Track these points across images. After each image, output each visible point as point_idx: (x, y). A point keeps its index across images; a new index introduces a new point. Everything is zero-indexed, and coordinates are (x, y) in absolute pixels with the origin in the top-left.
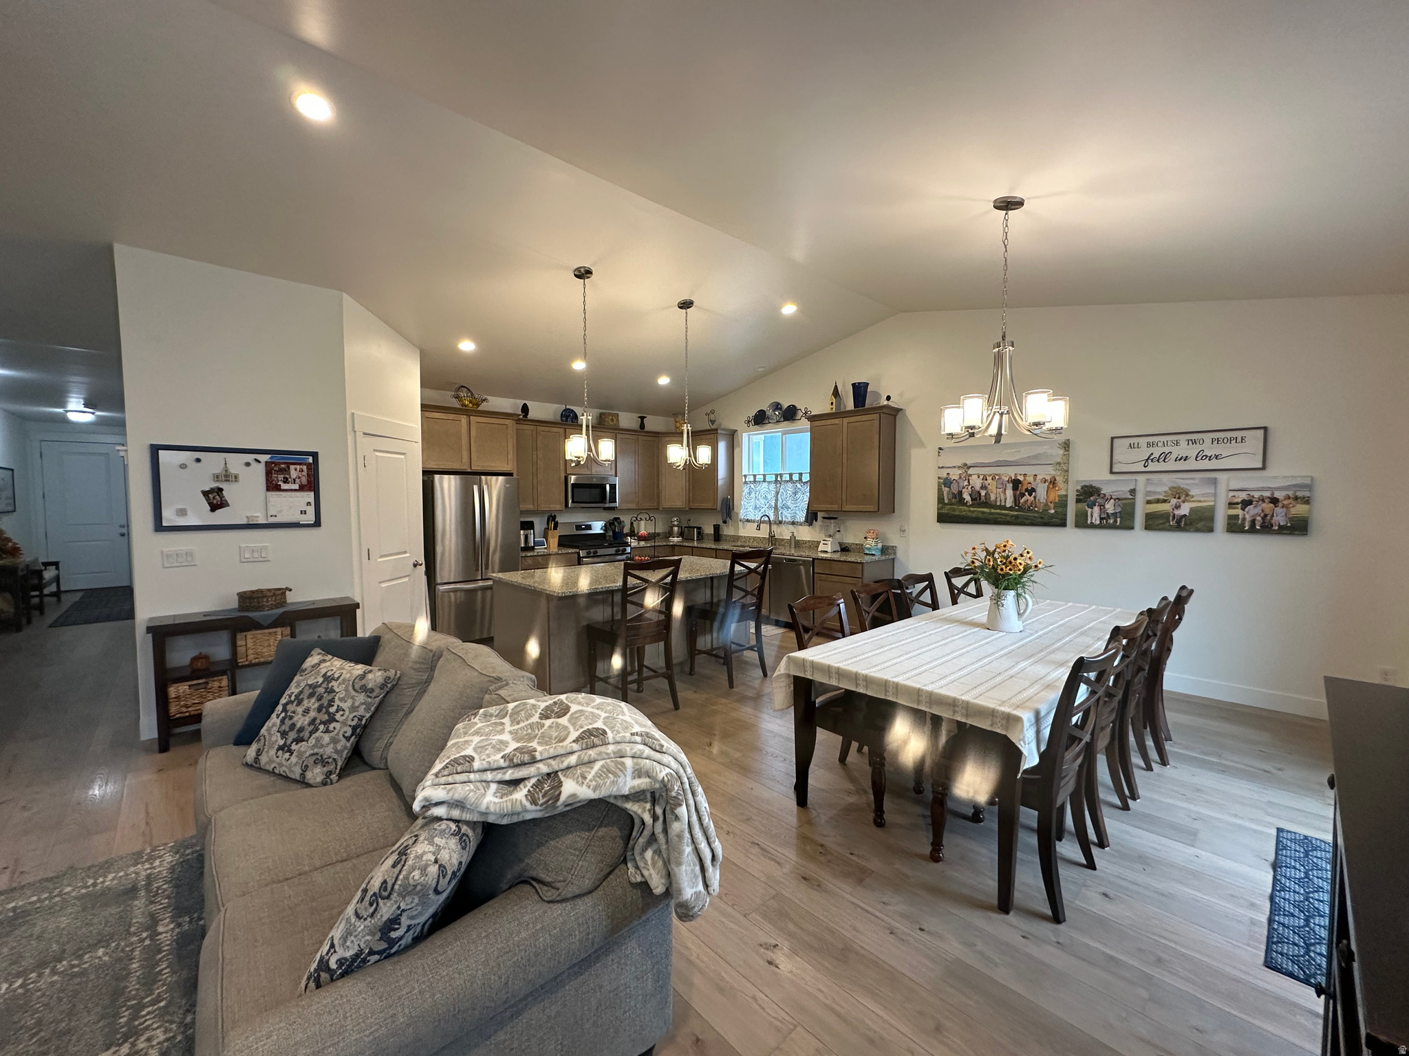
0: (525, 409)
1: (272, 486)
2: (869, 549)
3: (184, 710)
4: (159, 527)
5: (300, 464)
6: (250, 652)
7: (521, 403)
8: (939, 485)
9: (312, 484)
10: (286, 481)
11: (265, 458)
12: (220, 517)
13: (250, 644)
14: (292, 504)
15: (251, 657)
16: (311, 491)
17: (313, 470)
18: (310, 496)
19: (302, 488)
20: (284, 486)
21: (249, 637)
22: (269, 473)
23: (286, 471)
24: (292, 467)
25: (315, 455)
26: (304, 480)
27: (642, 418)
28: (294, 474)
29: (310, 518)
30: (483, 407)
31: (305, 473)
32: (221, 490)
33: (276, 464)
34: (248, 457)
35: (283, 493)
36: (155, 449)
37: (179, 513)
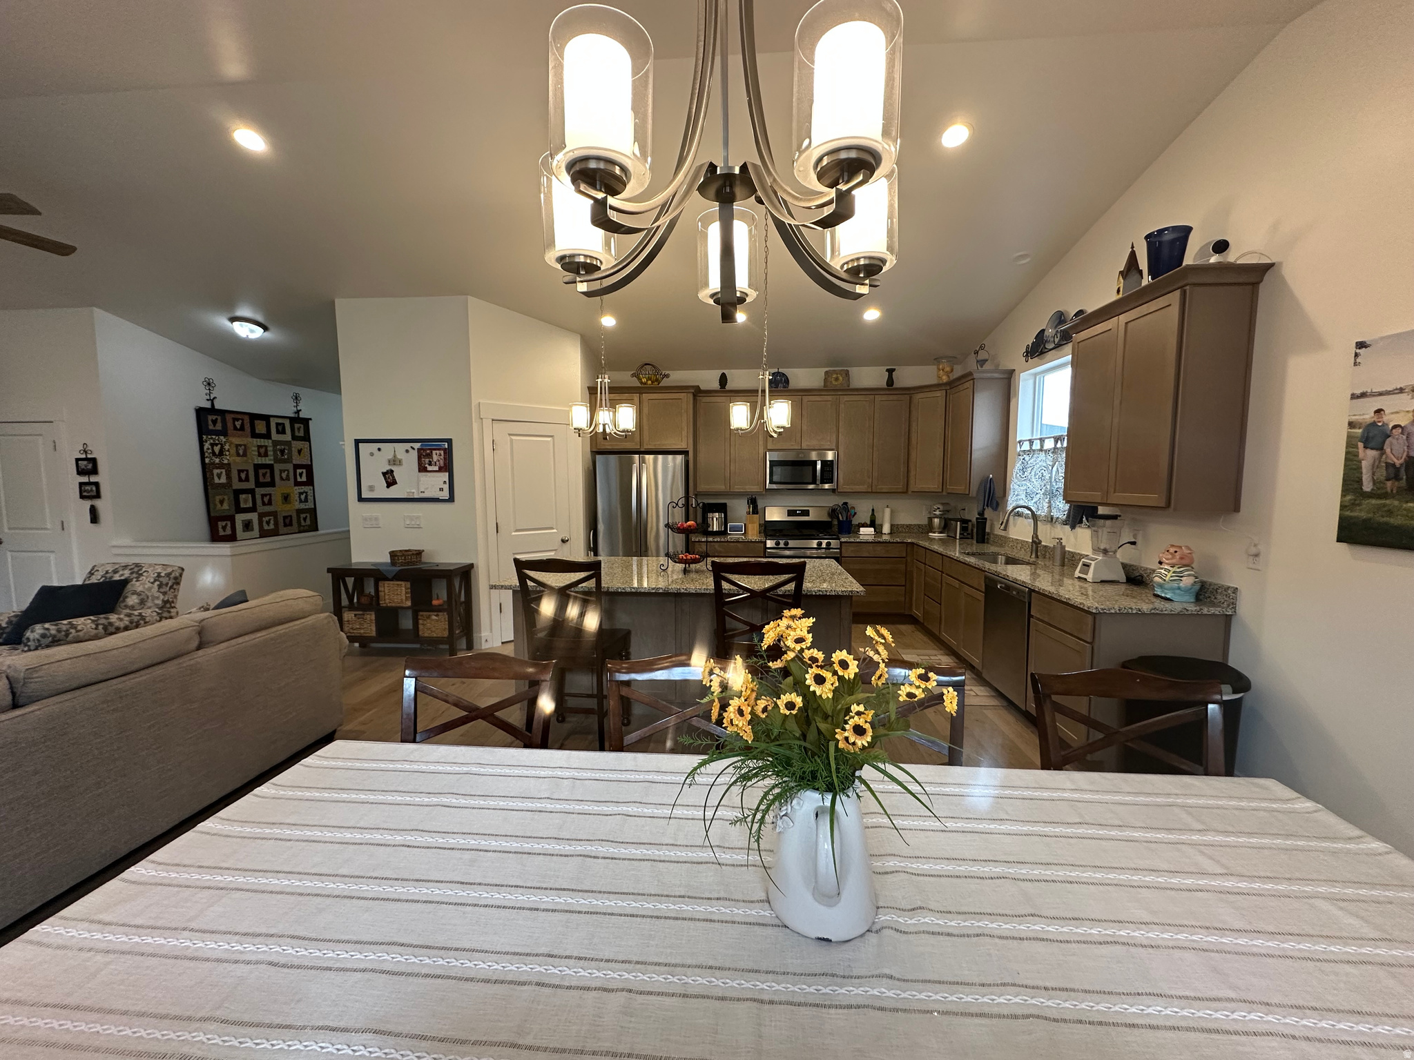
0: (723, 380)
1: (422, 469)
2: (1161, 586)
3: (351, 631)
4: (361, 499)
5: (439, 449)
6: (387, 597)
7: (717, 373)
8: (1351, 444)
9: (447, 467)
10: (430, 464)
11: (417, 446)
12: (394, 492)
13: (386, 591)
14: (434, 483)
15: (387, 601)
16: (446, 471)
17: (449, 453)
18: (445, 476)
19: (441, 470)
20: (429, 468)
21: (386, 585)
22: (419, 458)
23: (430, 456)
24: (434, 452)
25: (449, 441)
26: (442, 465)
27: (890, 371)
28: (435, 458)
29: (445, 494)
30: (665, 382)
31: (442, 457)
32: (392, 471)
33: (424, 450)
34: (408, 446)
35: (429, 474)
36: (357, 442)
37: (371, 488)
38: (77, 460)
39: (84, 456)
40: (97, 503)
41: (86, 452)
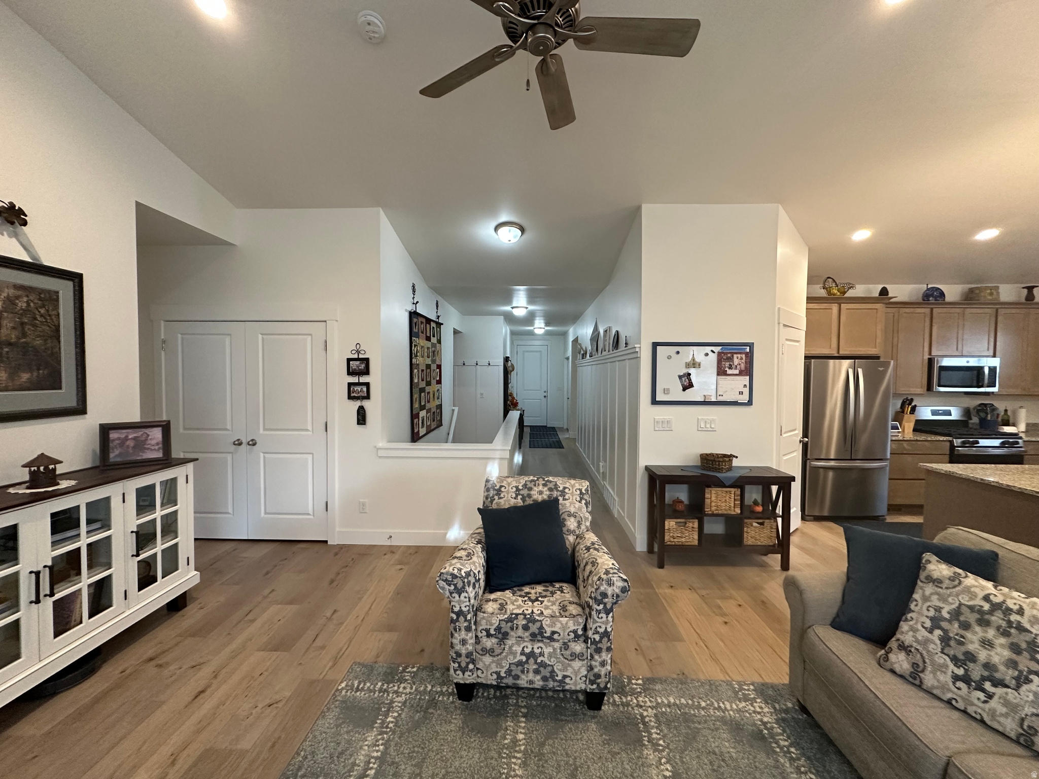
0: (884, 292)
1: (721, 372)
3: (672, 540)
4: (654, 402)
5: (740, 353)
6: (713, 504)
7: (880, 287)
9: (748, 371)
10: (730, 368)
11: (717, 349)
12: (689, 395)
13: (713, 498)
14: (734, 387)
15: (713, 508)
16: (747, 375)
17: (750, 357)
18: (745, 380)
19: (741, 373)
20: (729, 372)
21: (713, 492)
22: (719, 361)
23: (731, 359)
24: (735, 356)
25: (751, 345)
26: (743, 366)
27: (1030, 289)
28: (736, 361)
29: (745, 398)
30: (850, 293)
31: (743, 361)
32: (689, 374)
33: (725, 354)
34: (708, 349)
35: (729, 378)
36: (655, 345)
37: (666, 391)
38: (349, 360)
39: (356, 356)
40: (366, 404)
41: (358, 352)
